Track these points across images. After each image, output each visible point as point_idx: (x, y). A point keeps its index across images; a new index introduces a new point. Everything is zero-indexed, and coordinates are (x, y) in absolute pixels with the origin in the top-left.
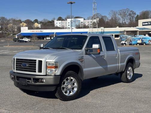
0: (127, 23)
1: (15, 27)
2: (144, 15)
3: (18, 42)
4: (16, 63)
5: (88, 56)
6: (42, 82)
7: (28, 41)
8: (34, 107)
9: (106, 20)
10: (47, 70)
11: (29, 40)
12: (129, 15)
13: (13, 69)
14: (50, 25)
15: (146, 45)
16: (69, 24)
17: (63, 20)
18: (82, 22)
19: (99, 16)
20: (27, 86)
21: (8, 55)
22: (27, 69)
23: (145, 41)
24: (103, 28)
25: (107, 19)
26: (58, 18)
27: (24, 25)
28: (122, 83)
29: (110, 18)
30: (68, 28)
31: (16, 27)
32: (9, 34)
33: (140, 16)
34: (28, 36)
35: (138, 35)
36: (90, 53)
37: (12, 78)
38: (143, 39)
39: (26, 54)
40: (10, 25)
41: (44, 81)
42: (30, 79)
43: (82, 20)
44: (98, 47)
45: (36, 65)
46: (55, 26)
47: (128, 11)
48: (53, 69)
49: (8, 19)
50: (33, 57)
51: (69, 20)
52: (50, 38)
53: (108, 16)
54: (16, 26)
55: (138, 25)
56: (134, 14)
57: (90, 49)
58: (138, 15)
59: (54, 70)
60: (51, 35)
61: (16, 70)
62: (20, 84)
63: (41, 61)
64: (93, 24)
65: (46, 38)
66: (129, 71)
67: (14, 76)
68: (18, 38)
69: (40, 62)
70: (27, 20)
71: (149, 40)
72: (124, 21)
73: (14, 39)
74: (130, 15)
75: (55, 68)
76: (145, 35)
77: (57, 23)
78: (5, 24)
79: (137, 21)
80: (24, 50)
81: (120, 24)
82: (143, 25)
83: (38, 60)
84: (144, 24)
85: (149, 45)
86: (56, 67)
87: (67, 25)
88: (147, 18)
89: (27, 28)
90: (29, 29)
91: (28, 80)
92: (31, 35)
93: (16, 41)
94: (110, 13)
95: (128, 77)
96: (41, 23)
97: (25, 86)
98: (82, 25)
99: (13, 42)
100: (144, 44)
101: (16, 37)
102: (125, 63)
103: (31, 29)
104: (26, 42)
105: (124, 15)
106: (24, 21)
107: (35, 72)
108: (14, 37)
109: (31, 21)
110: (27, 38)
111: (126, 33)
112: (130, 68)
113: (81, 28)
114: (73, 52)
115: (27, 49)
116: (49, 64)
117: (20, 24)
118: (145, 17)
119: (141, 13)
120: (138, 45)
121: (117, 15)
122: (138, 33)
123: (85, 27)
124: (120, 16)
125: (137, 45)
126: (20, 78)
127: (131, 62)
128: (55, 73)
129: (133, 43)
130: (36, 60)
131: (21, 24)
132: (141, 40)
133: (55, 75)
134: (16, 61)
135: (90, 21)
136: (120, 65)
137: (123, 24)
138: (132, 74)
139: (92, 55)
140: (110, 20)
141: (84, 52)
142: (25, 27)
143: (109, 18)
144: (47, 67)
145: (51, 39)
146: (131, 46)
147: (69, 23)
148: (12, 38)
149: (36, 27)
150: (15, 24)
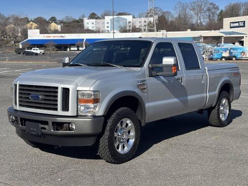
0: (204, 24)
1: (17, 29)
2: (233, 10)
3: (23, 54)
4: (20, 93)
5: (153, 80)
6: (70, 130)
7: (40, 54)
8: (53, 177)
9: (170, 19)
10: (79, 107)
11: (42, 51)
12: (207, 10)
13: (14, 105)
14: (77, 26)
15: (236, 59)
16: (109, 25)
17: (98, 18)
18: (129, 22)
19: (158, 11)
20: (40, 136)
21: (6, 77)
22: (40, 103)
23: (234, 53)
24: (164, 32)
25: (172, 17)
26: (90, 15)
27: (33, 26)
28: (209, 128)
29: (176, 16)
30: (106, 32)
31: (20, 30)
32: (8, 42)
33: (226, 12)
34: (40, 44)
35: (223, 43)
36: (158, 74)
37: (13, 122)
38: (232, 51)
39: (38, 76)
40: (9, 26)
41: (74, 127)
42: (46, 123)
43: (129, 18)
44: (173, 63)
45: (57, 96)
46: (86, 28)
47: (205, 3)
48: (89, 104)
49: (7, 16)
50: (52, 81)
51: (108, 19)
52: (76, 49)
53: (173, 12)
54: (20, 27)
55: (222, 28)
56: (216, 8)
57: (157, 65)
58: (221, 10)
59: (92, 105)
60: (79, 43)
61: (20, 105)
62: (27, 132)
63: (68, 89)
64: (148, 25)
65: (70, 49)
66: (222, 106)
67: (16, 117)
68: (23, 48)
69: (66, 91)
70: (38, 18)
71: (241, 51)
72: (199, 21)
73: (17, 49)
74: (209, 10)
75: (94, 103)
76: (234, 44)
77: (88, 23)
78: (2, 25)
79: (221, 20)
80: (34, 68)
81: (193, 25)
82: (231, 27)
83: (61, 86)
84: (232, 25)
85: (241, 59)
86: (96, 101)
87: (104, 27)
88: (237, 15)
89: (38, 31)
90: (41, 33)
91: (42, 126)
92: (45, 44)
93: (20, 53)
94: (176, 7)
95: (221, 117)
96: (61, 22)
97: (37, 136)
98: (130, 26)
99: (15, 55)
100: (234, 59)
101: (21, 47)
102: (217, 92)
103: (45, 33)
104: (37, 54)
105: (199, 9)
106: (33, 20)
107: (56, 109)
108: (16, 47)
109: (45, 19)
110: (38, 49)
111: (202, 40)
112: (224, 100)
113: (129, 31)
114: (126, 72)
115: (39, 67)
116: (83, 95)
117: (26, 24)
118: (234, 13)
119: (227, 7)
120: (224, 59)
121: (188, 10)
122: (223, 40)
123: (135, 30)
124: (192, 12)
125: (221, 60)
126: (27, 122)
127: (227, 89)
128: (95, 113)
129: (215, 56)
130: (57, 88)
131: (29, 25)
132: (228, 51)
133: (94, 117)
134: (20, 89)
135: (143, 19)
136: (209, 95)
137: (198, 26)
138: (228, 111)
139: (162, 77)
140: (176, 19)
141: (147, 73)
142: (34, 29)
143: (174, 14)
144: (78, 101)
145: (78, 50)
146: (212, 61)
147: (108, 23)
148: (13, 48)
149: (52, 29)
150: (18, 25)
